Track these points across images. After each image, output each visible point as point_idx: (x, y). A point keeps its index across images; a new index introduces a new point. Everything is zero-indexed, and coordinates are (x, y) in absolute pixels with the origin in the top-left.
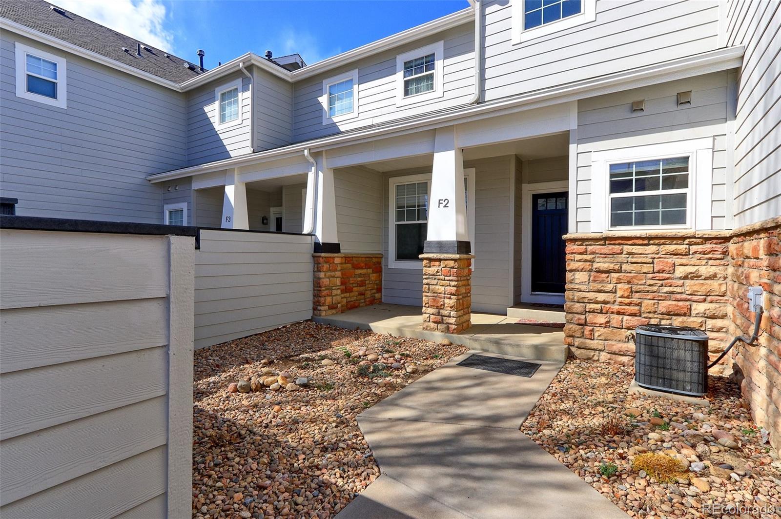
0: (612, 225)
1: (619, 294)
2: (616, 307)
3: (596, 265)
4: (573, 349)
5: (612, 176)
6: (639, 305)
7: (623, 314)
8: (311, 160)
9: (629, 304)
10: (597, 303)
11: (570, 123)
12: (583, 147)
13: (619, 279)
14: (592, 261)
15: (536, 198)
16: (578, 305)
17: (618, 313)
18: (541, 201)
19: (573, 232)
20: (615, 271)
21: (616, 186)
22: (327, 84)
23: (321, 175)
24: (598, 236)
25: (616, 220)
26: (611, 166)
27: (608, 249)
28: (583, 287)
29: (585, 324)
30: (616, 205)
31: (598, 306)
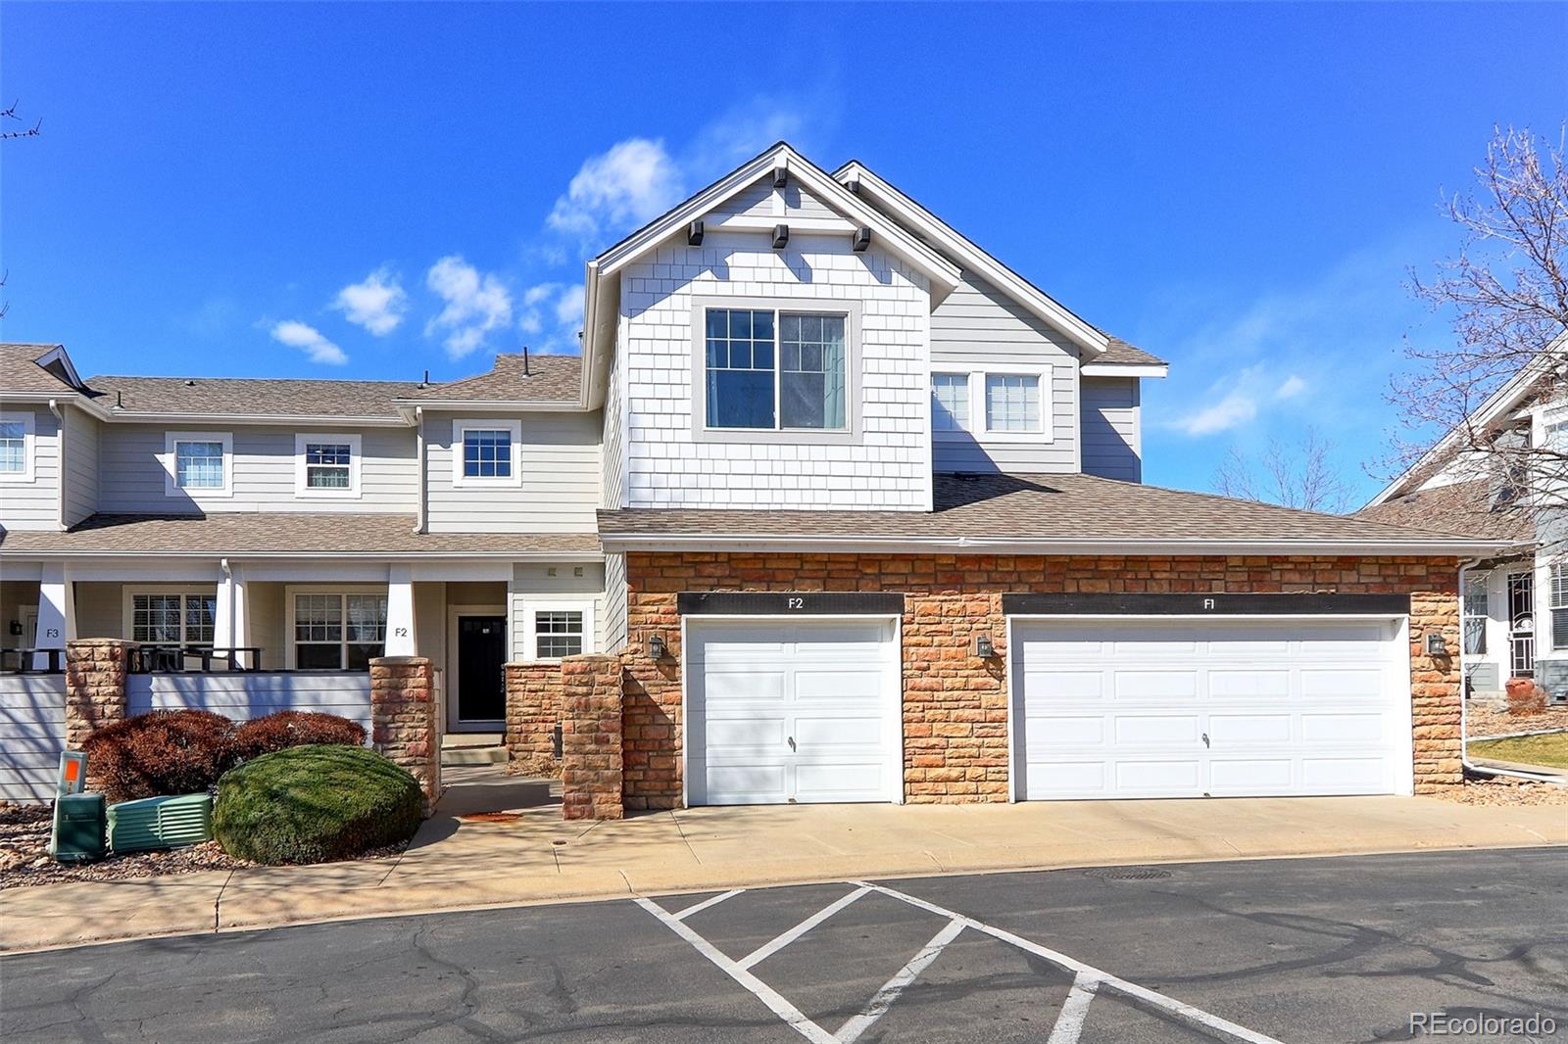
0: (538, 657)
1: (543, 707)
2: (541, 718)
3: (528, 687)
4: (512, 753)
5: (538, 620)
6: (556, 714)
7: (546, 722)
8: (228, 571)
9: (550, 714)
10: (529, 715)
11: (507, 576)
12: (518, 596)
13: (543, 696)
14: (525, 684)
15: (462, 620)
16: (516, 718)
17: (543, 721)
18: (467, 623)
19: (510, 662)
20: (541, 691)
21: (540, 628)
22: (173, 439)
23: (239, 589)
24: (529, 664)
25: (541, 653)
26: (537, 613)
27: (536, 674)
28: (519, 704)
29: (521, 732)
30: (541, 641)
31: (530, 717)
